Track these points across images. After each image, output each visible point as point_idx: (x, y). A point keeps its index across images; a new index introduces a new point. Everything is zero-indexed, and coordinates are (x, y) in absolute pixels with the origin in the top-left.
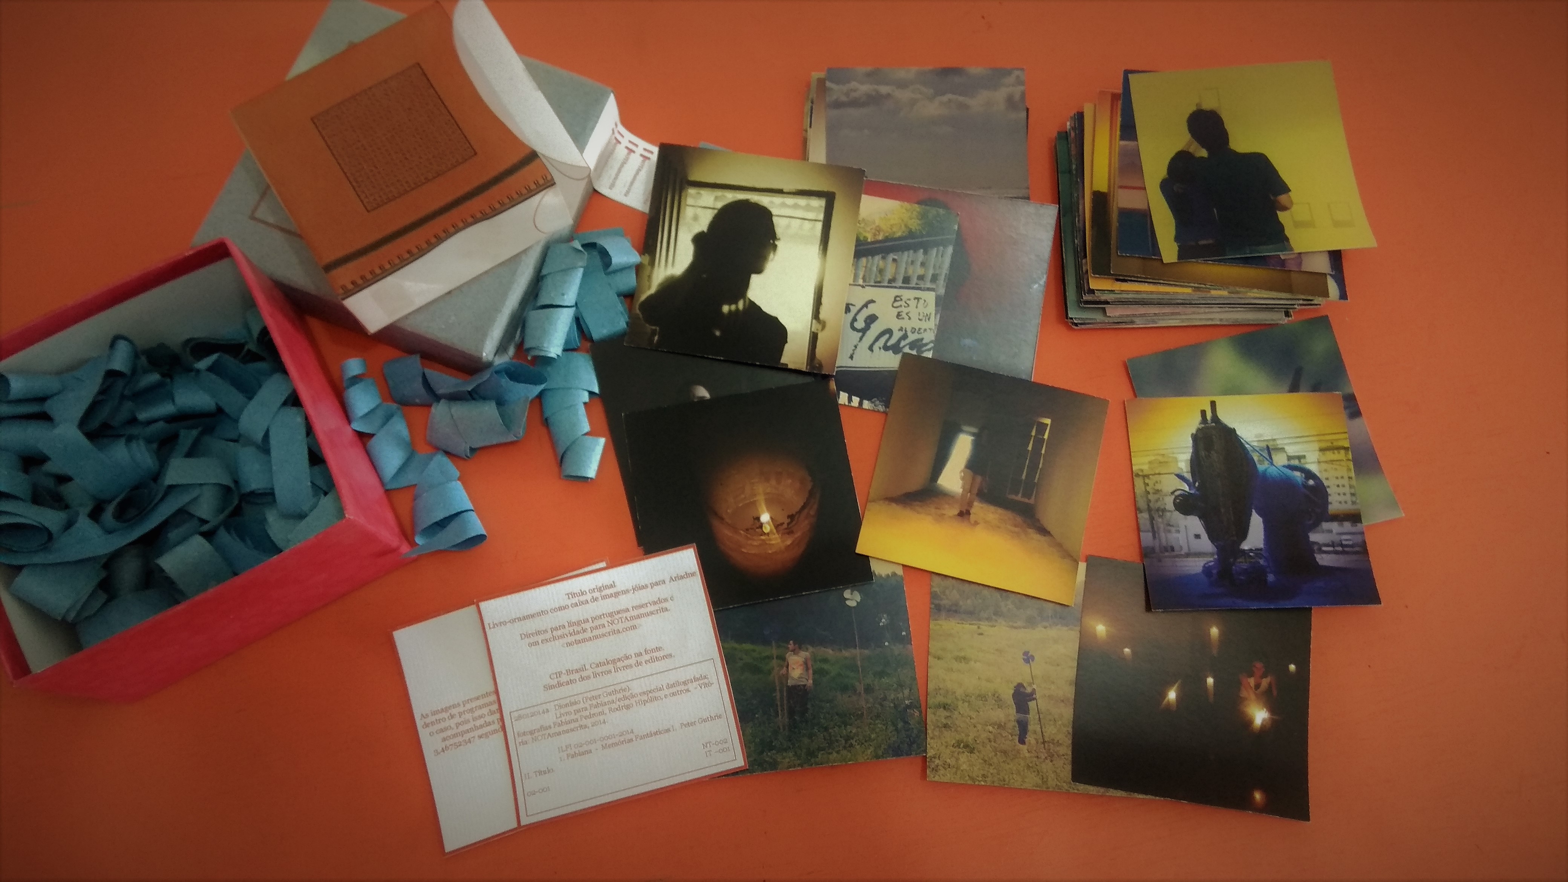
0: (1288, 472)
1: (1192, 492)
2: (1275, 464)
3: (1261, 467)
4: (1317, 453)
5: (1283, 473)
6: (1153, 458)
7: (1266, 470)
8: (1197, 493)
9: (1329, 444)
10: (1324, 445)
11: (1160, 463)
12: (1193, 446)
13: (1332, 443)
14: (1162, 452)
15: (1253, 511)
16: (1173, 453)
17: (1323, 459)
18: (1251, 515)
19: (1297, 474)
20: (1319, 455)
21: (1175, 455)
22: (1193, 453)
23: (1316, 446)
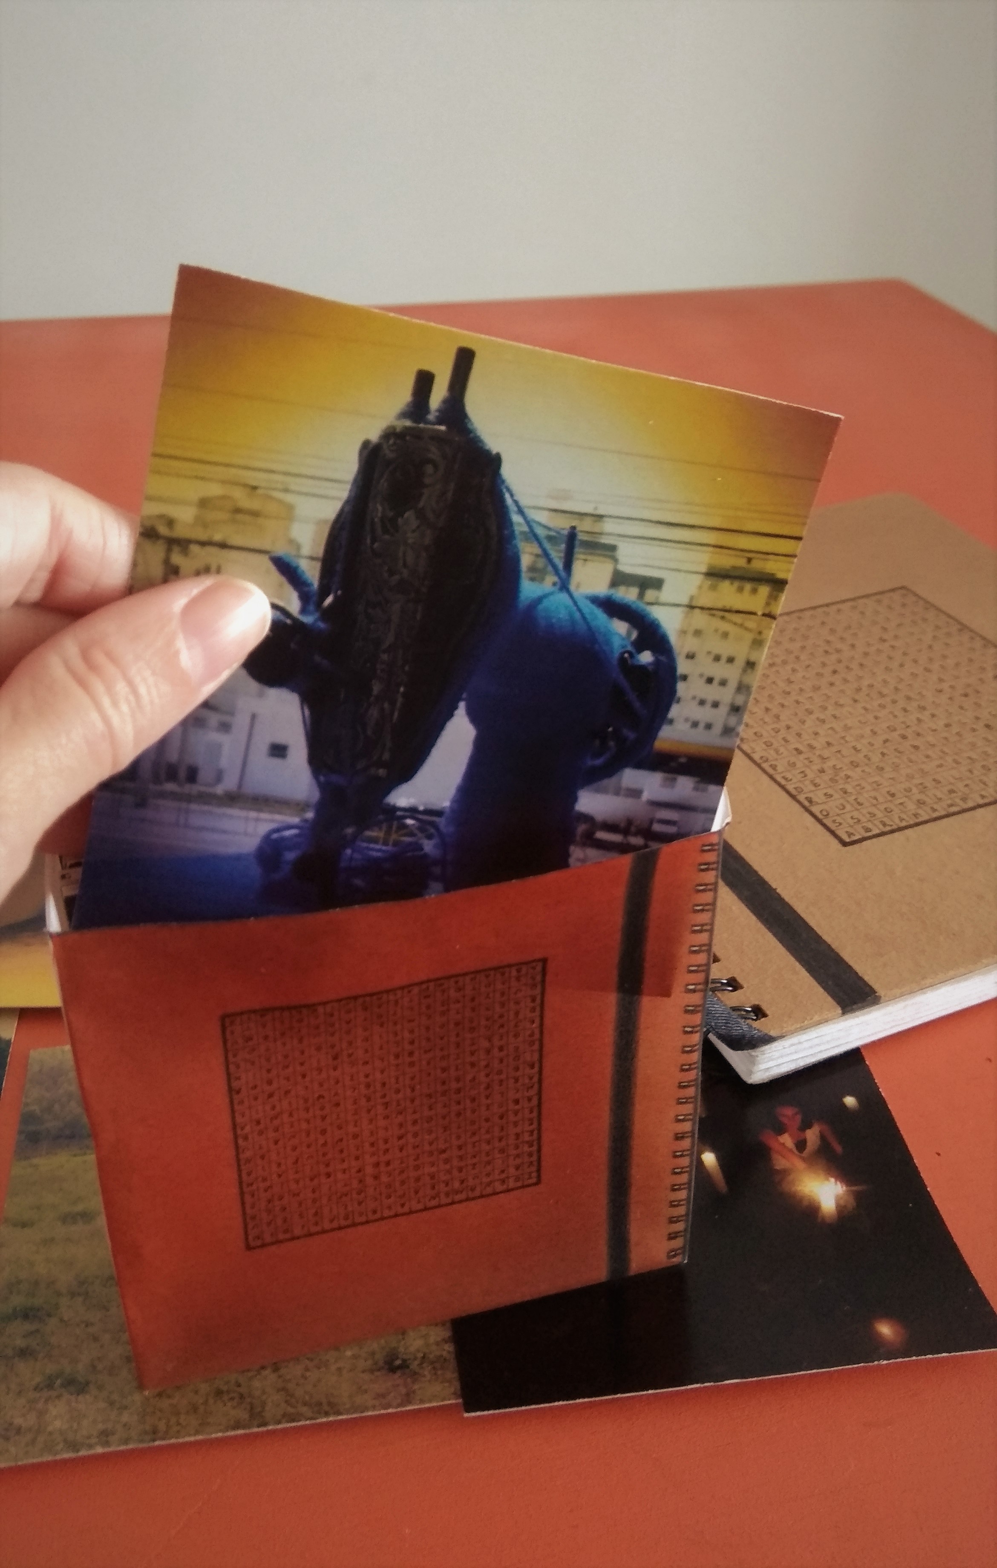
0: (600, 618)
1: (308, 619)
2: (572, 587)
3: (528, 589)
4: (698, 580)
5: (582, 615)
6: (214, 490)
7: (540, 600)
8: (321, 625)
9: (741, 562)
10: (727, 561)
11: (238, 511)
12: (355, 481)
13: (749, 560)
14: (253, 478)
15: (462, 707)
16: (286, 490)
17: (707, 600)
18: (450, 715)
19: (620, 628)
20: (700, 587)
21: (289, 498)
22: (347, 502)
23: (703, 560)
